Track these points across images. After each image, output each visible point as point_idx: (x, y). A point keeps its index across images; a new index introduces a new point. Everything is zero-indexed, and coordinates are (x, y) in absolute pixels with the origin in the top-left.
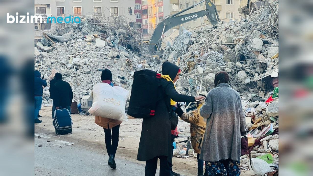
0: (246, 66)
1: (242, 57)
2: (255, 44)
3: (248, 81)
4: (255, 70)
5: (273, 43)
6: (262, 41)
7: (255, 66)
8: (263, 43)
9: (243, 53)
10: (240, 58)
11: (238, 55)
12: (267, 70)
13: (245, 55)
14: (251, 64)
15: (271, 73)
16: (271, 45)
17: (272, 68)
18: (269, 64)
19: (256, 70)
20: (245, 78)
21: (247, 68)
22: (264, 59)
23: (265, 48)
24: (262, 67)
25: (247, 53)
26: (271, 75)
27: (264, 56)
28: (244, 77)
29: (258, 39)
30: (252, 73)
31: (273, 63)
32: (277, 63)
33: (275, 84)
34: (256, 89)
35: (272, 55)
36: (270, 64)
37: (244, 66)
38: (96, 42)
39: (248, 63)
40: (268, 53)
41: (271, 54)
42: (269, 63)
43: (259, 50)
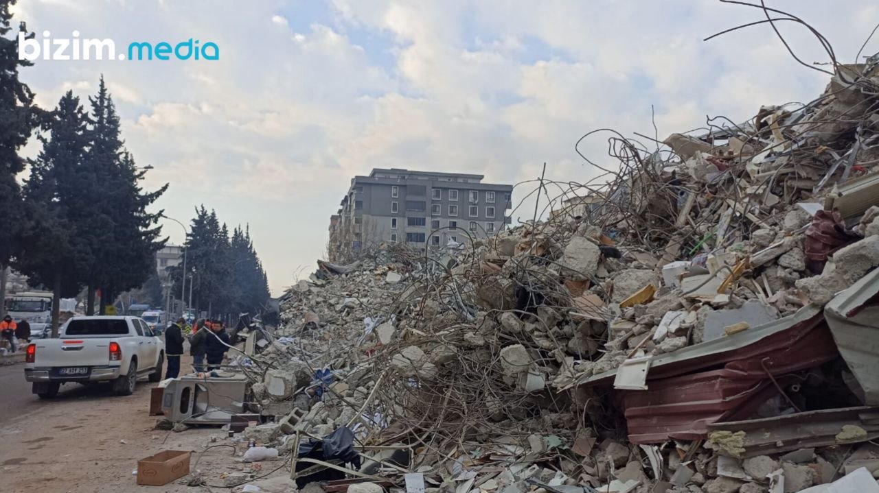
0: (537, 329)
1: (520, 294)
2: (573, 256)
3: (536, 381)
4: (567, 346)
5: (635, 260)
6: (597, 248)
7: (566, 329)
8: (599, 253)
9: (524, 284)
10: (515, 299)
11: (511, 291)
12: (604, 348)
13: (529, 289)
14: (555, 323)
15: (618, 366)
16: (629, 264)
17: (625, 345)
18: (612, 325)
19: (571, 344)
20: (525, 373)
21: (537, 336)
22: (599, 307)
23: (607, 273)
24: (592, 336)
25: (542, 282)
26: (613, 378)
27: (602, 297)
28: (521, 369)
29: (584, 241)
30: (554, 354)
31: (629, 326)
32: (646, 324)
33: (632, 417)
34: (566, 417)
35: (627, 293)
36: (618, 326)
37: (529, 327)
38: (388, 275)
39: (543, 319)
40: (612, 287)
41: (623, 289)
42: (613, 321)
43: (585, 278)
